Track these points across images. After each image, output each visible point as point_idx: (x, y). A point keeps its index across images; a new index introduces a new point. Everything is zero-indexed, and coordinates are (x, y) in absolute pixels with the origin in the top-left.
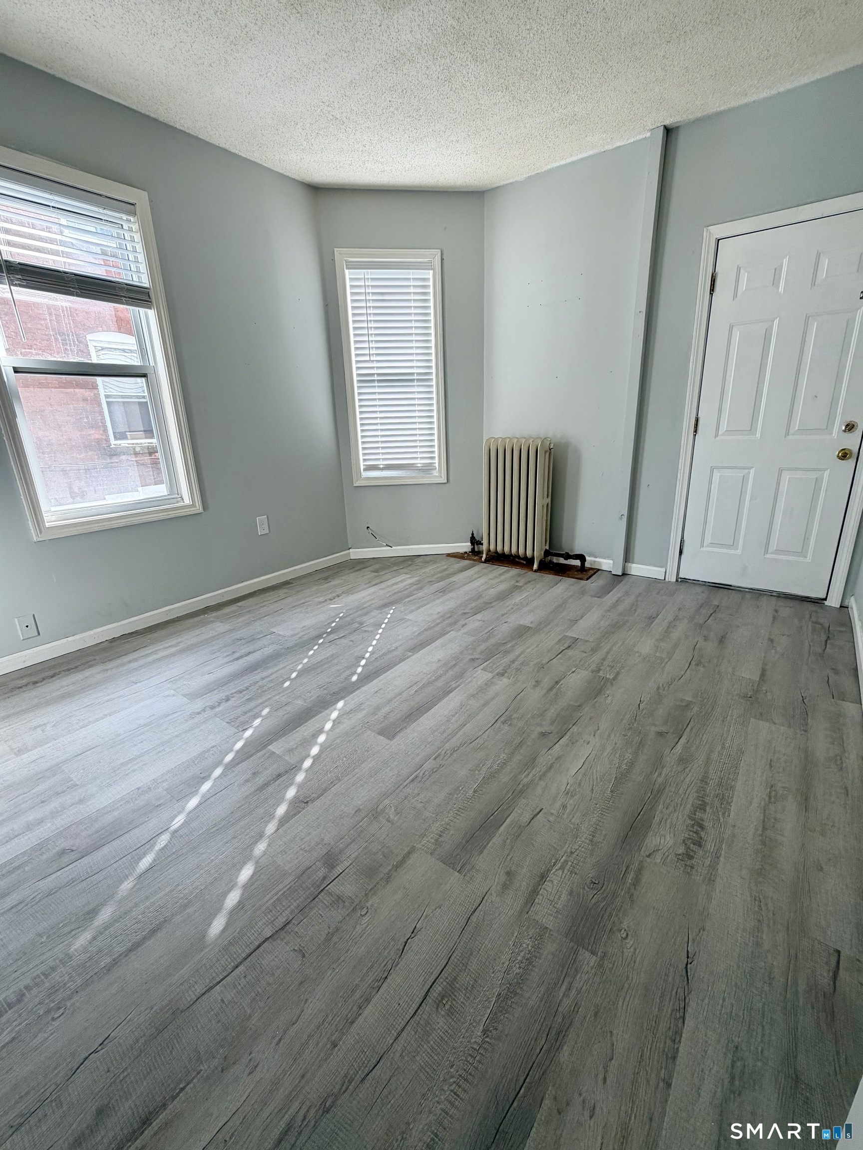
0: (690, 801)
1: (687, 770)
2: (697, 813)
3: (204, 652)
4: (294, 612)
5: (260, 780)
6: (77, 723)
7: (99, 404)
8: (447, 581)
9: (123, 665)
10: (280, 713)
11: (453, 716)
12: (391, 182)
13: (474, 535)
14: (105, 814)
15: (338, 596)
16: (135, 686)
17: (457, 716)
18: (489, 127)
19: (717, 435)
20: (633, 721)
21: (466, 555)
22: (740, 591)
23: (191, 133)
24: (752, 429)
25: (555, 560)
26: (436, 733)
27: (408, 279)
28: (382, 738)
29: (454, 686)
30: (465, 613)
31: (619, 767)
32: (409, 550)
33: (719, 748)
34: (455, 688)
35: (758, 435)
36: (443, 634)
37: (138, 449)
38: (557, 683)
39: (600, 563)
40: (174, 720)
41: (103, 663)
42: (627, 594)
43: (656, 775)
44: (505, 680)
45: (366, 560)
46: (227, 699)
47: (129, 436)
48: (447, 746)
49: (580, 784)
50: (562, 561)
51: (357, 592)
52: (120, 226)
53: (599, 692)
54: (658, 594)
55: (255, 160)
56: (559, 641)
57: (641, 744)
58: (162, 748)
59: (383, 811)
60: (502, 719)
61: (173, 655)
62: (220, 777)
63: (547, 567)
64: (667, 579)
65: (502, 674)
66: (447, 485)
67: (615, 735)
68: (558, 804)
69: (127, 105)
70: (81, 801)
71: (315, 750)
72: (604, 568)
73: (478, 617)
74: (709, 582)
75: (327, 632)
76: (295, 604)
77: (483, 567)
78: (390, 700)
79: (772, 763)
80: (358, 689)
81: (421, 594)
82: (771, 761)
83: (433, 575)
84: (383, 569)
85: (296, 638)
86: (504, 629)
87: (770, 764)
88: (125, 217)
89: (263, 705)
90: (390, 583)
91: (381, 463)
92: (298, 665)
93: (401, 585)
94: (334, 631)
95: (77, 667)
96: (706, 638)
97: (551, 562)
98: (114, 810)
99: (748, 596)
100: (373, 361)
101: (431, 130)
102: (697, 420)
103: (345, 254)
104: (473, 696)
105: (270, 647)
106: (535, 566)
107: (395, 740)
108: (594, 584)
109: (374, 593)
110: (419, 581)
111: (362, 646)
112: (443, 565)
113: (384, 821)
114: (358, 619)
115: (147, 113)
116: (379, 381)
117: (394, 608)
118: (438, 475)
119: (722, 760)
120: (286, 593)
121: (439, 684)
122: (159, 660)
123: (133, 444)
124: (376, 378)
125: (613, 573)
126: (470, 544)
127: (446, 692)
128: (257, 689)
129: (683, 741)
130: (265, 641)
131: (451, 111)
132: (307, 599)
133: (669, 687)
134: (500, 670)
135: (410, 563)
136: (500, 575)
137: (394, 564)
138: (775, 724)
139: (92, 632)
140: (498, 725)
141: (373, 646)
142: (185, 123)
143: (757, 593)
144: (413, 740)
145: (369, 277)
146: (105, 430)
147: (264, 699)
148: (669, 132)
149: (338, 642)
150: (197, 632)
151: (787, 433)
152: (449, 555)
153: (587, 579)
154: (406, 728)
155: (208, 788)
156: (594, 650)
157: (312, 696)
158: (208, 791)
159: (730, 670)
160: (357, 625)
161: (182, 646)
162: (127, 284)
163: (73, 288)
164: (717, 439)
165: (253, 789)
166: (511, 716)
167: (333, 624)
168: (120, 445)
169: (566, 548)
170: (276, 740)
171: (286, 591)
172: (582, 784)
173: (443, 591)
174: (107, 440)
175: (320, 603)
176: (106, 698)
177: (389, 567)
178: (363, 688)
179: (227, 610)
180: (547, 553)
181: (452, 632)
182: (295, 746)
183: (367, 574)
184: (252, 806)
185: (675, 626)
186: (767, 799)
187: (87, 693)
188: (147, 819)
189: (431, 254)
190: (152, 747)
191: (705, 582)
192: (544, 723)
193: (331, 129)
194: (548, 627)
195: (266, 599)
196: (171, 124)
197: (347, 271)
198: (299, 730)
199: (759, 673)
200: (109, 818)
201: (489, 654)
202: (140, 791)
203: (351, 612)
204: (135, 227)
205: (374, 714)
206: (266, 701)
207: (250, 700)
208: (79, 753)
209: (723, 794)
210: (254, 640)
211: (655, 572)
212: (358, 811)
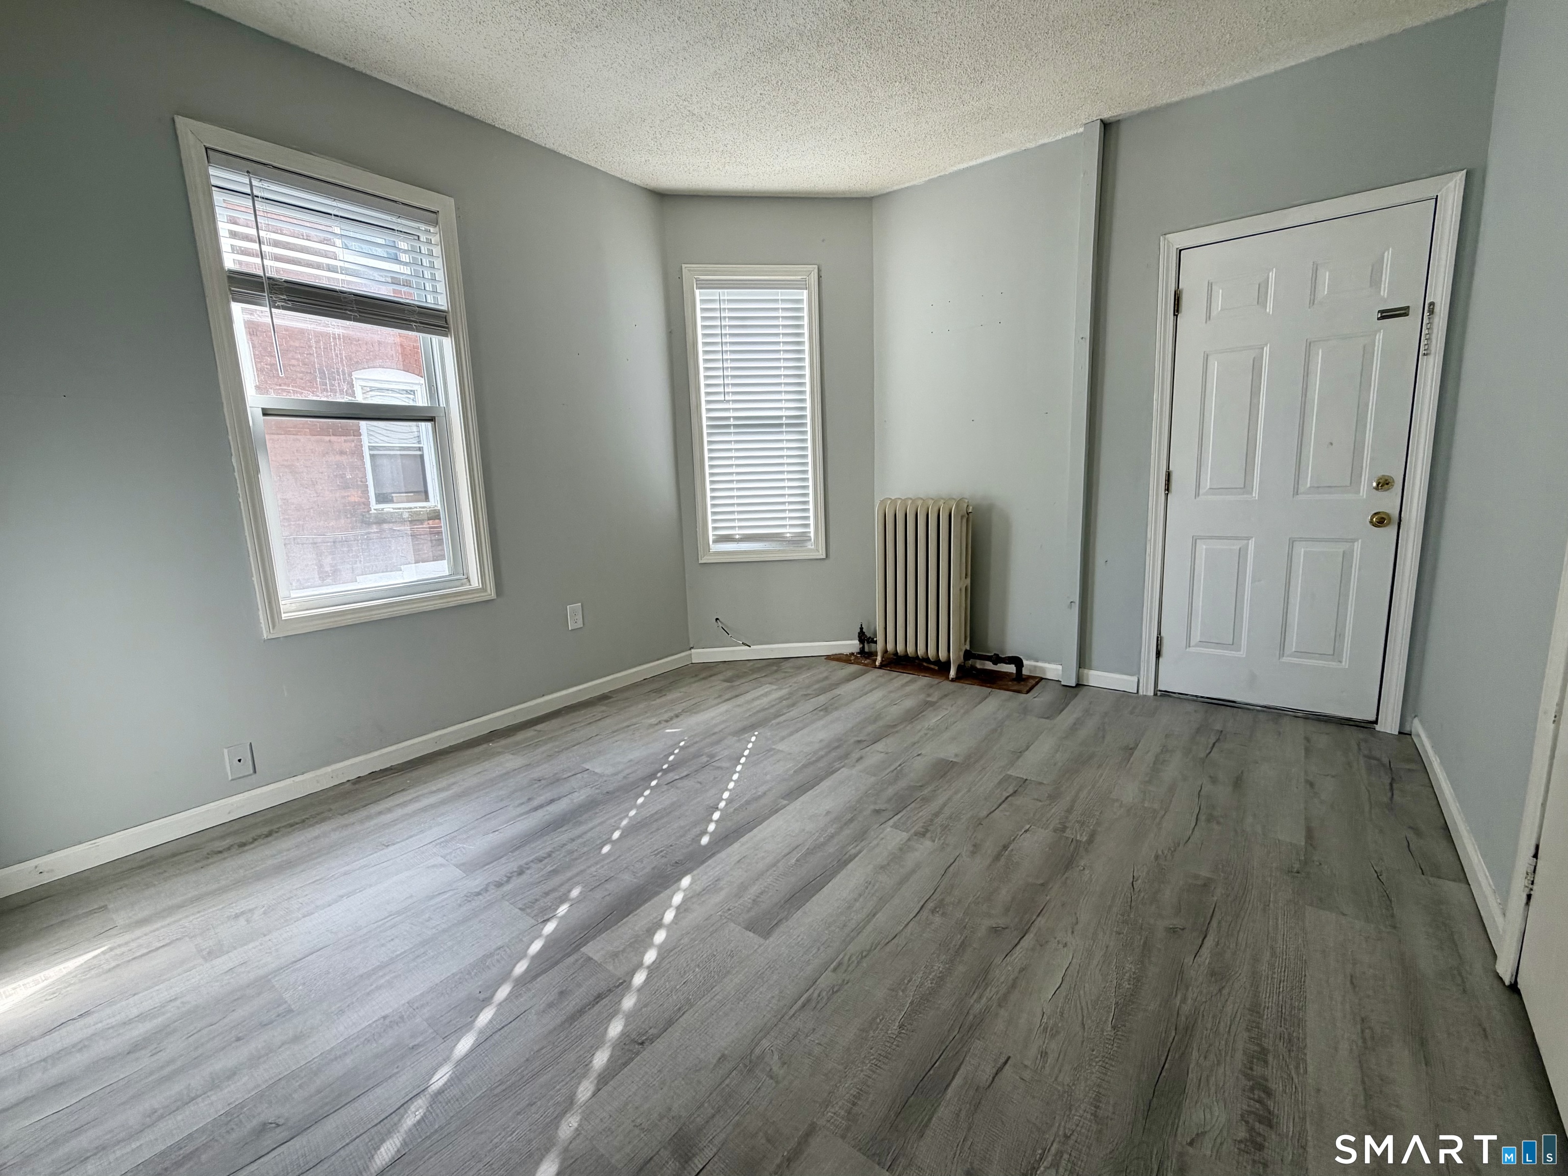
0: (1240, 1045)
1: (1225, 992)
2: (1255, 1067)
3: (487, 799)
4: (616, 738)
5: (571, 1004)
6: (299, 909)
7: (361, 457)
8: (829, 695)
9: (369, 818)
10: (598, 894)
11: (856, 900)
12: (755, 187)
13: (864, 630)
14: (332, 1060)
15: (677, 716)
16: (386, 851)
17: (861, 900)
18: (881, 124)
19: (1197, 494)
20: (1128, 908)
21: (853, 658)
22: (1249, 709)
23: (513, 132)
24: (1246, 488)
25: (979, 664)
26: (833, 928)
27: (776, 301)
28: (751, 934)
29: (853, 851)
30: (859, 742)
31: (1119, 986)
32: (772, 650)
33: (1267, 955)
34: (856, 856)
35: (1255, 494)
36: (830, 772)
37: (406, 515)
38: (1005, 847)
39: (1043, 670)
40: (440, 905)
41: (342, 815)
42: (1087, 712)
43: (1178, 1002)
44: (928, 843)
45: (712, 664)
46: (521, 872)
47: (394, 499)
48: (853, 948)
49: (1062, 1014)
50: (989, 666)
51: (704, 711)
52: (416, 238)
53: (1069, 863)
54: (1131, 713)
55: (589, 163)
56: (1000, 783)
57: (1146, 946)
58: (422, 950)
59: (761, 1057)
60: (931, 905)
61: (443, 802)
62: (507, 999)
63: (967, 674)
64: (1141, 692)
65: (922, 834)
66: (827, 561)
67: (1105, 933)
68: (1033, 1051)
69: (437, 101)
70: (296, 1039)
71: (650, 957)
72: (1049, 676)
73: (879, 746)
74: (1202, 697)
75: (662, 770)
76: (616, 728)
77: (878, 674)
78: (761, 874)
79: (1354, 980)
80: (710, 857)
81: (794, 713)
82: (1352, 976)
83: (808, 687)
84: (738, 677)
85: (620, 776)
86: (919, 766)
87: (1352, 983)
88: (423, 227)
89: (571, 882)
90: (749, 697)
91: (737, 533)
92: (622, 819)
93: (765, 701)
94: (673, 767)
95: (303, 821)
96: (1214, 780)
97: (973, 667)
98: (345, 1054)
99: (1262, 716)
100: (728, 401)
101: (809, 127)
102: (1169, 475)
103: (695, 271)
104: (882, 867)
105: (582, 791)
106: (952, 673)
107: (771, 939)
108: (1038, 699)
109: (727, 711)
110: (791, 694)
111: (713, 791)
112: (823, 670)
113: (764, 1077)
114: (707, 750)
115: (462, 110)
116: (736, 426)
117: (756, 733)
118: (814, 548)
119: (1276, 976)
120: (603, 712)
121: (831, 849)
122: (424, 810)
123: (400, 509)
124: (732, 422)
125: (1063, 683)
126: (857, 642)
127: (843, 862)
128: (565, 856)
129: (1210, 942)
130: (574, 783)
131: (836, 105)
132: (634, 720)
133: (1173, 856)
134: (918, 827)
135: (775, 668)
136: (904, 685)
137: (754, 671)
138: (1344, 915)
139: (329, 769)
140: (925, 913)
141: (730, 790)
142: (507, 121)
143: (1275, 713)
144: (799, 939)
145: (726, 298)
146: (366, 491)
147: (575, 871)
148: (1107, 127)
149: (680, 784)
150: (478, 768)
151: (1296, 492)
152: (829, 658)
153: (1028, 692)
154: (786, 918)
155: (490, 1016)
156: (1054, 797)
157: (644, 868)
158: (491, 1021)
159: (1259, 829)
160: (704, 759)
161: (455, 789)
162: (419, 307)
163: (350, 311)
164: (1198, 499)
165: (558, 1021)
166: (943, 900)
167: (671, 758)
168: (383, 509)
169: (993, 648)
170: (594, 937)
171: (604, 708)
172: (1066, 1016)
173: (826, 709)
174: (367, 504)
175: (652, 726)
176: (343, 870)
177: (745, 674)
178: (719, 855)
179: (520, 736)
180: (968, 655)
181: (842, 769)
182: (621, 949)
183: (718, 684)
184: (557, 1050)
185: (1164, 761)
186: (1360, 1043)
187: (315, 861)
188: (396, 1071)
189: (806, 271)
190: (407, 948)
191: (1196, 696)
192: (993, 912)
193: (685, 127)
194: (982, 762)
195: (576, 721)
196: (489, 122)
197: (697, 292)
198: (627, 921)
199: (1304, 833)
200: (338, 1069)
201: (901, 803)
202: (387, 1022)
203: (697, 739)
204: (435, 239)
205: (738, 896)
206: (577, 874)
207: (555, 872)
208: (299, 956)
209: (1289, 1034)
210: (558, 780)
211: (1123, 682)
212: (723, 1058)
